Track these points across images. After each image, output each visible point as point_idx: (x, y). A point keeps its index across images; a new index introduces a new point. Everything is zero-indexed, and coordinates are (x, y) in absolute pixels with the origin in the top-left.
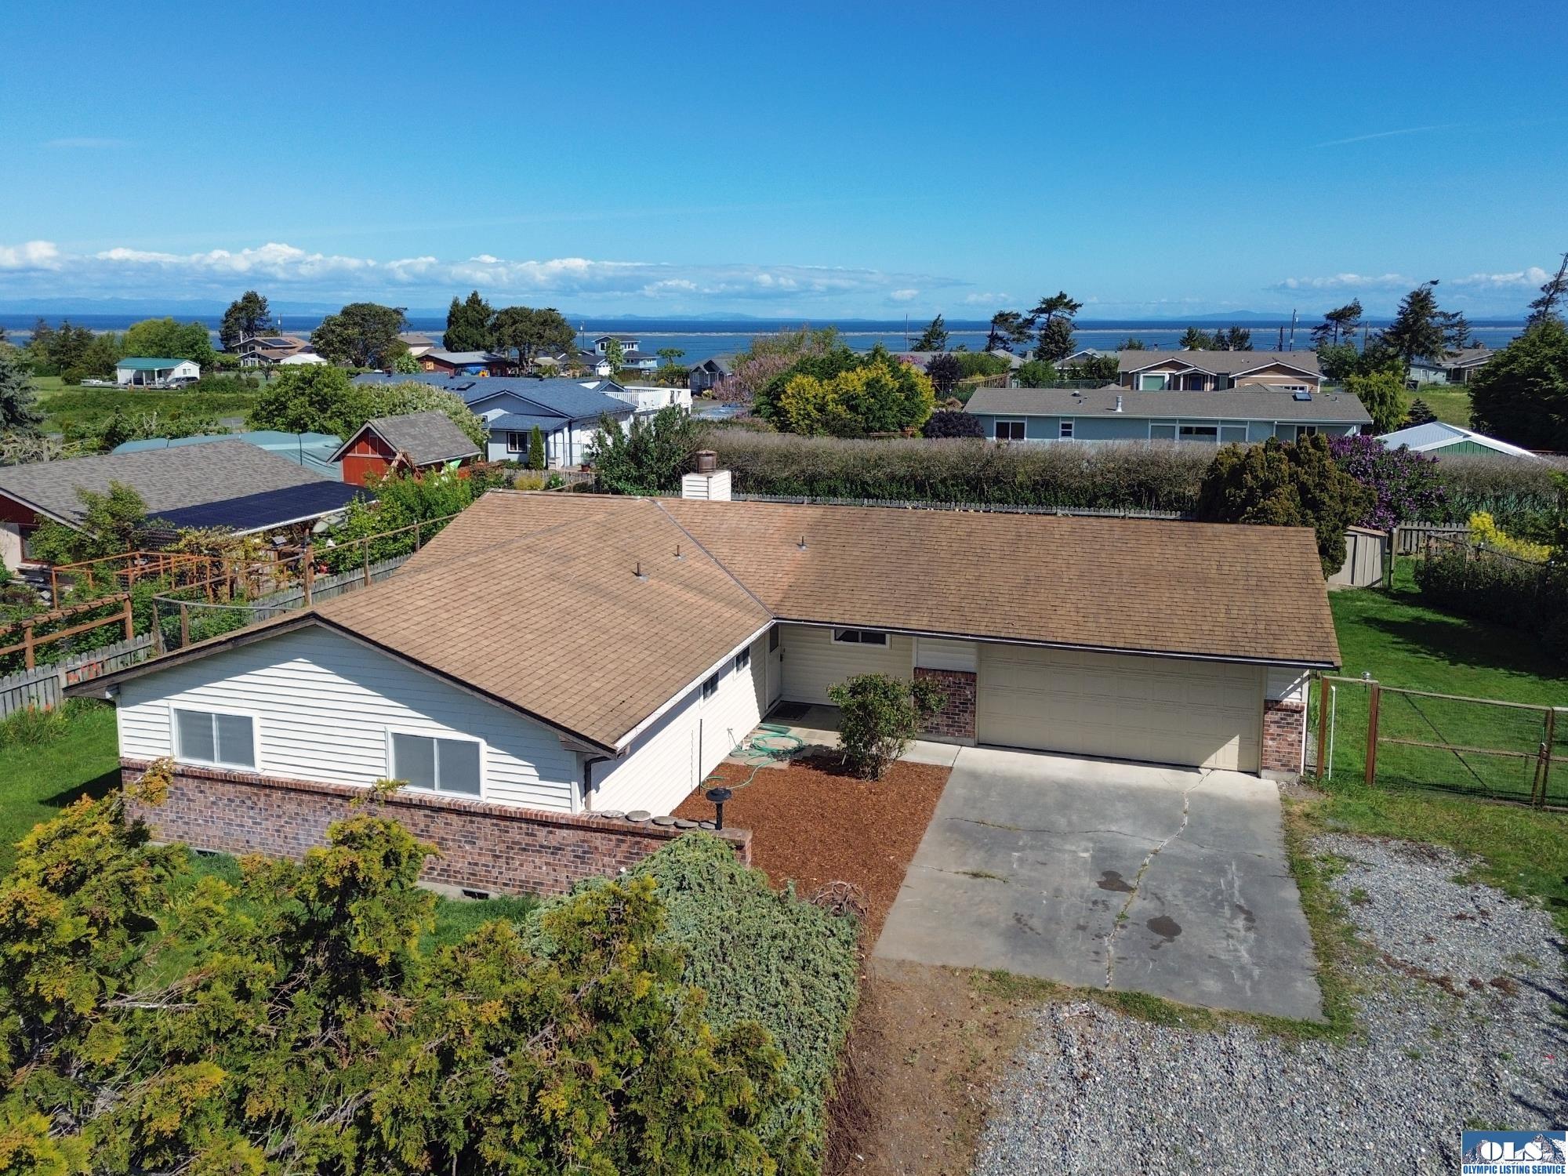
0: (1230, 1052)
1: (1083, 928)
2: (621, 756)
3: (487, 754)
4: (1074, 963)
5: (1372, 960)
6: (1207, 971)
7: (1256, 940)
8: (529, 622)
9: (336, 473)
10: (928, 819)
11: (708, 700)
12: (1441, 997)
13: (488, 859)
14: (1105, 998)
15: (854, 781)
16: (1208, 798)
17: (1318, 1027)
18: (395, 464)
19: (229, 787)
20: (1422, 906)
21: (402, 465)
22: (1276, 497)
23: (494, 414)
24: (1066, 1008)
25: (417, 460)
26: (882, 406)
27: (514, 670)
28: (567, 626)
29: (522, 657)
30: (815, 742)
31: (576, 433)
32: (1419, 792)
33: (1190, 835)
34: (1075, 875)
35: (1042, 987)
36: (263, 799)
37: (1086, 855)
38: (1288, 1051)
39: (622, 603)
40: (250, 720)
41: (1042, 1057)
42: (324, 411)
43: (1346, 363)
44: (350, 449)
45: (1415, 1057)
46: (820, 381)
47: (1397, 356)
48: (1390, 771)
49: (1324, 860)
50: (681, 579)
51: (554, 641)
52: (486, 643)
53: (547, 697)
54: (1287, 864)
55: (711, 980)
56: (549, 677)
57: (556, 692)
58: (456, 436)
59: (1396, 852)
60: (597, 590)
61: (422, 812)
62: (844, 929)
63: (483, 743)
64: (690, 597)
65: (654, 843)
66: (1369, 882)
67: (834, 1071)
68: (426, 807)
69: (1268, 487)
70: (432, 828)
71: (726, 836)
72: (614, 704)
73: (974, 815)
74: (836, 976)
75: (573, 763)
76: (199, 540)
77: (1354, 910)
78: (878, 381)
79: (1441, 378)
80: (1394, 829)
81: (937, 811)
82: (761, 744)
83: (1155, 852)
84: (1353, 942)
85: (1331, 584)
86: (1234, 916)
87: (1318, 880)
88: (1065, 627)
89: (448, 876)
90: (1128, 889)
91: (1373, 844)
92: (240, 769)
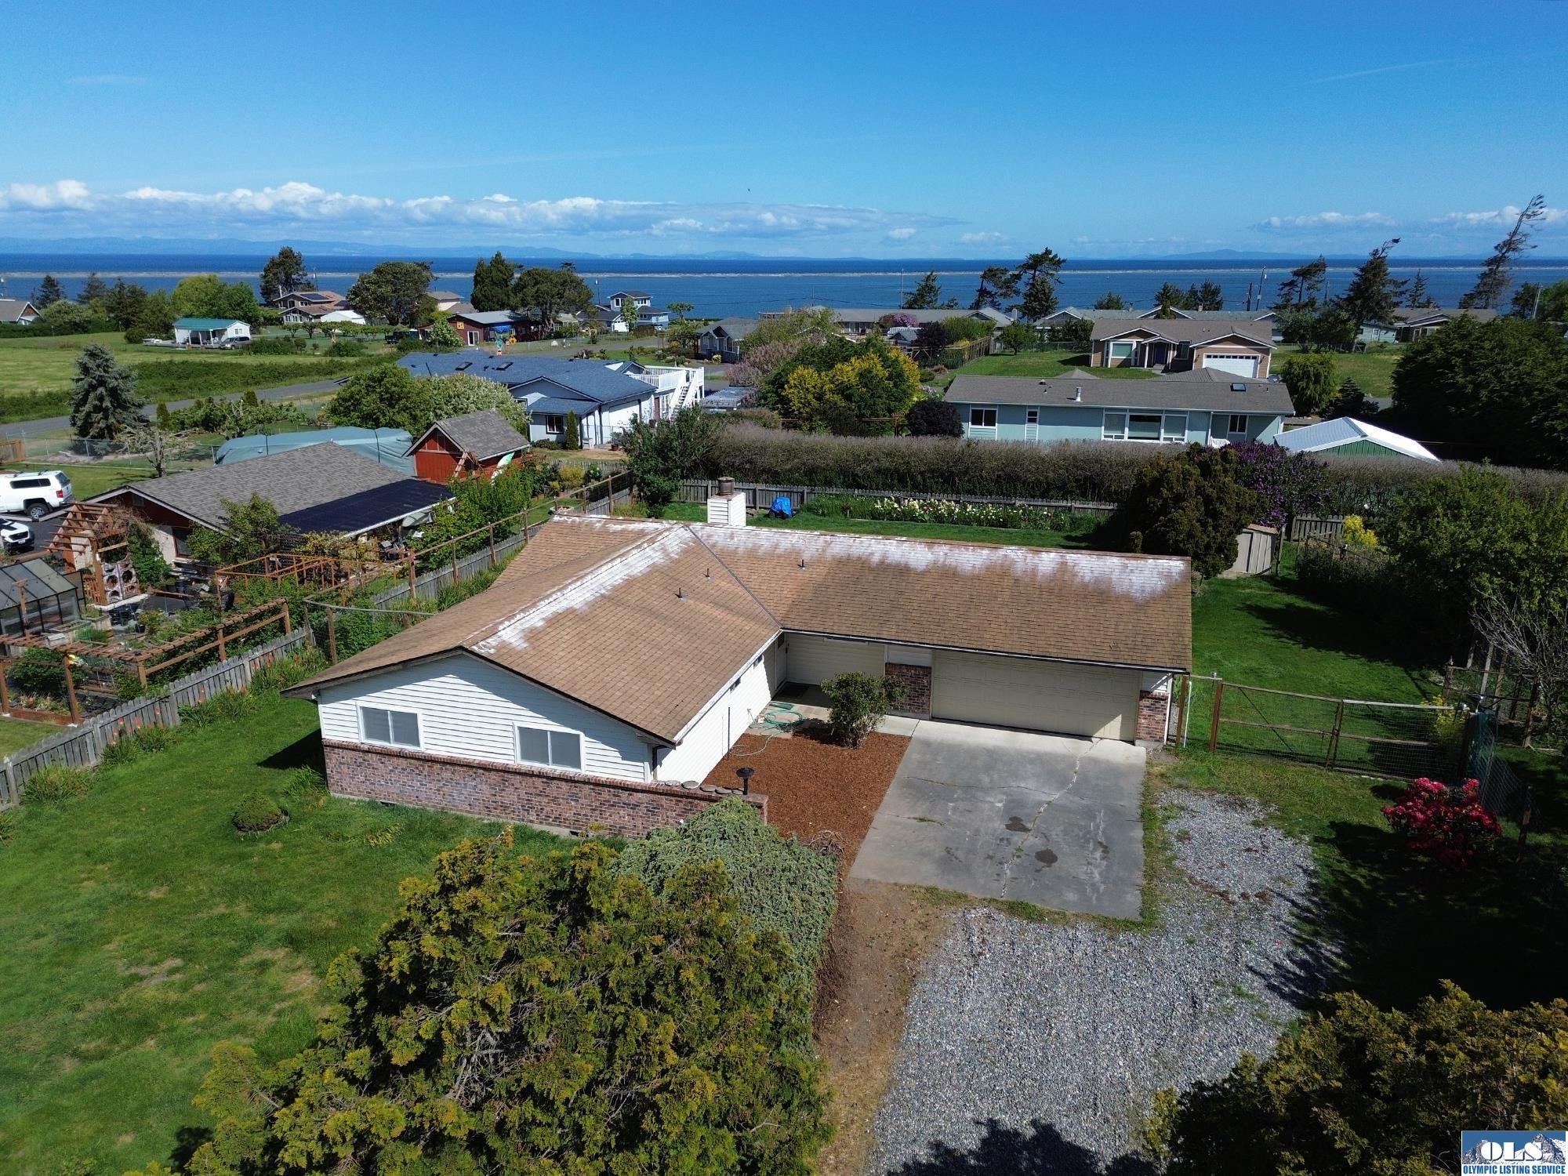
0: (1075, 940)
1: (990, 857)
2: (680, 745)
3: (586, 743)
4: (982, 881)
5: (1181, 879)
6: (1069, 887)
7: (1107, 866)
8: (607, 644)
9: (408, 469)
10: (891, 777)
11: (733, 692)
12: (1219, 904)
13: (587, 811)
14: (999, 905)
15: (839, 748)
16: (1095, 761)
17: (1133, 924)
18: (462, 462)
19: (402, 761)
20: (1224, 843)
21: (467, 461)
22: (1183, 509)
23: (533, 398)
24: (973, 911)
25: (479, 456)
26: (872, 394)
27: (601, 684)
28: (632, 646)
29: (605, 673)
30: (812, 716)
31: (605, 415)
32: (1246, 757)
33: (1076, 790)
34: (990, 819)
35: (961, 897)
36: (427, 769)
37: (1000, 805)
38: (1111, 938)
39: (671, 623)
40: (415, 716)
41: (954, 943)
42: (392, 406)
43: (1301, 327)
44: (422, 445)
45: (1191, 942)
46: (819, 371)
47: (1349, 320)
48: (1231, 739)
49: (1166, 809)
50: (712, 598)
51: (625, 658)
52: (579, 663)
53: (627, 704)
54: (1139, 811)
55: (744, 897)
56: (626, 688)
57: (631, 700)
58: (508, 431)
59: (1218, 802)
60: (653, 613)
61: (541, 780)
62: (828, 863)
63: (582, 735)
64: (718, 613)
65: (703, 804)
66: (1193, 824)
67: (821, 953)
68: (544, 777)
70: (548, 790)
71: (750, 799)
72: (671, 707)
73: (924, 775)
74: (823, 894)
75: (646, 751)
76: (322, 543)
77: (1177, 845)
78: (870, 372)
79: (1390, 337)
80: (1222, 786)
81: (898, 771)
82: (772, 718)
83: (1049, 803)
84: (1170, 867)
85: (1227, 575)
86: (1095, 850)
87: (1158, 824)
88: (996, 638)
89: (558, 820)
90: (1026, 830)
91: (1203, 798)
92: (409, 748)
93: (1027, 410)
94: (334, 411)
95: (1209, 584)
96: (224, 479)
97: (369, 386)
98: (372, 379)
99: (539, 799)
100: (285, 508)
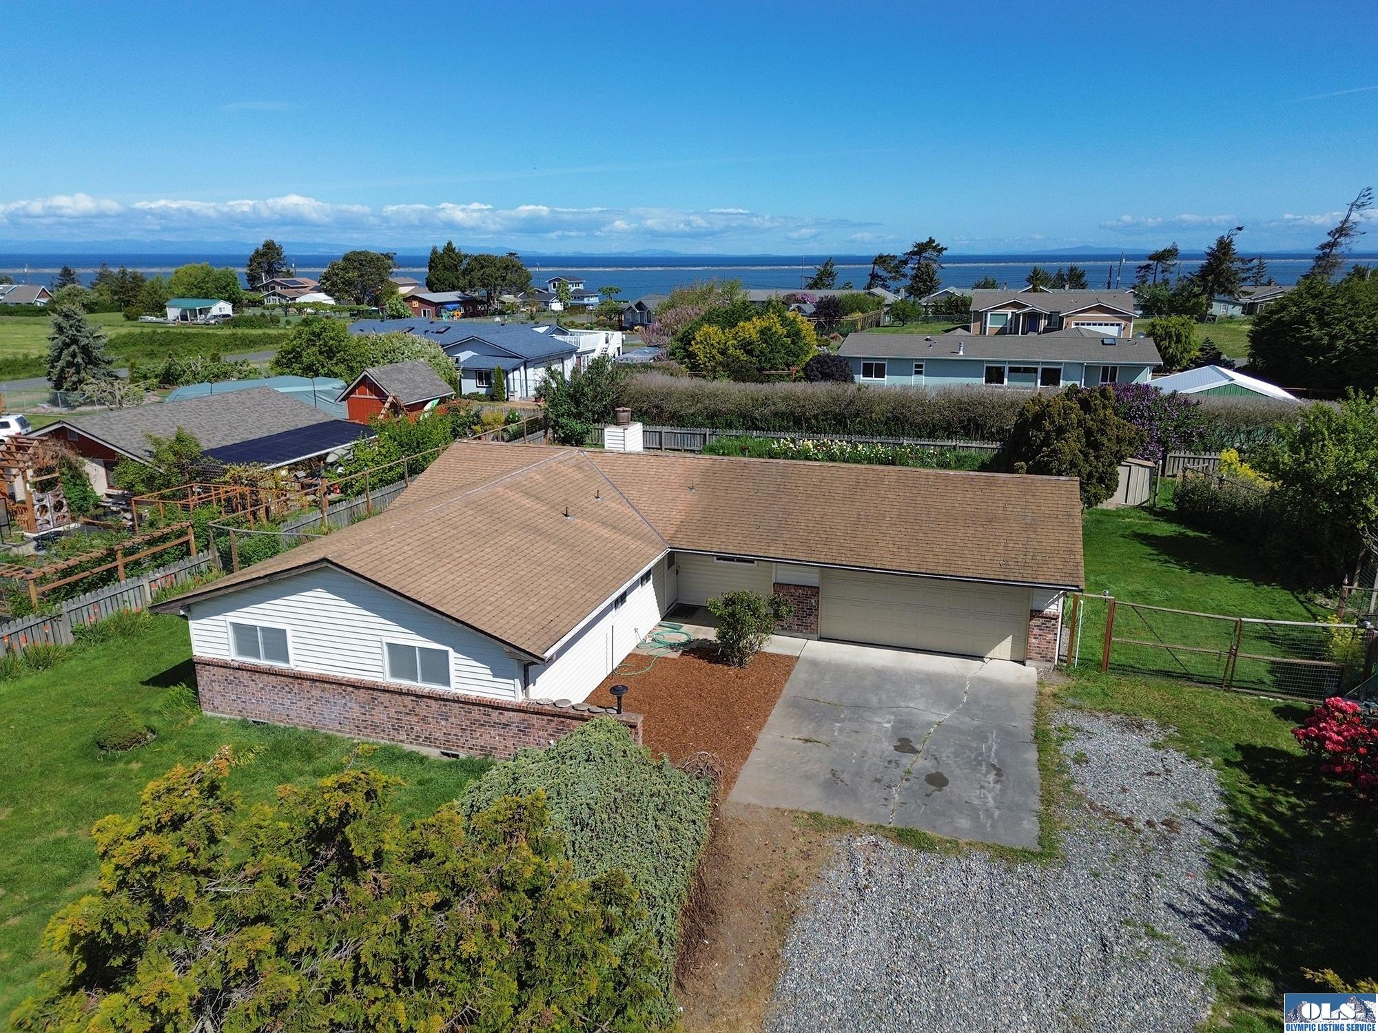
0: (968, 871)
1: (878, 781)
2: (551, 661)
3: (455, 660)
4: (868, 806)
5: (1080, 805)
6: (962, 813)
7: (1001, 790)
8: (484, 559)
9: (341, 412)
10: (777, 697)
11: (618, 610)
12: (1124, 833)
13: (457, 731)
14: (887, 832)
15: (726, 667)
16: (983, 681)
17: (1032, 854)
18: (387, 405)
19: (273, 677)
20: (1124, 765)
21: (393, 405)
22: (1065, 441)
23: (465, 356)
24: (859, 839)
25: (405, 401)
26: (772, 350)
27: (472, 599)
28: (511, 561)
29: (478, 588)
30: (701, 637)
31: (530, 371)
32: (1140, 678)
33: (966, 710)
34: (878, 741)
35: (846, 823)
36: (296, 686)
37: (888, 725)
38: (1009, 870)
39: (554, 540)
40: (284, 631)
41: (837, 875)
42: (330, 358)
44: (352, 392)
45: (1096, 875)
46: (723, 329)
48: (1123, 660)
49: (1060, 730)
50: (600, 518)
51: (500, 573)
52: (451, 577)
53: (496, 619)
54: (1033, 733)
55: (606, 825)
56: (498, 603)
57: (503, 615)
58: (434, 380)
59: (1114, 723)
60: (537, 530)
61: (410, 698)
62: (702, 788)
63: (451, 651)
64: (605, 532)
65: (575, 723)
66: (1089, 746)
67: (688, 887)
68: (412, 695)
69: (1060, 431)
70: (417, 709)
71: (624, 719)
72: (544, 623)
73: (811, 695)
74: (694, 822)
75: (516, 667)
76: (241, 474)
77: (1074, 768)
78: (770, 329)
79: (1237, 311)
80: (1117, 707)
81: (784, 691)
82: (660, 638)
83: (939, 724)
84: (1069, 792)
85: (1109, 505)
86: (988, 772)
87: (1053, 745)
88: (883, 557)
89: (430, 742)
90: (915, 751)
91: (1099, 719)
92: (279, 665)
93: (915, 363)
94: (278, 363)
95: (1090, 514)
96: (156, 416)
97: (310, 340)
98: (313, 333)
99: (408, 717)
100: (208, 441)
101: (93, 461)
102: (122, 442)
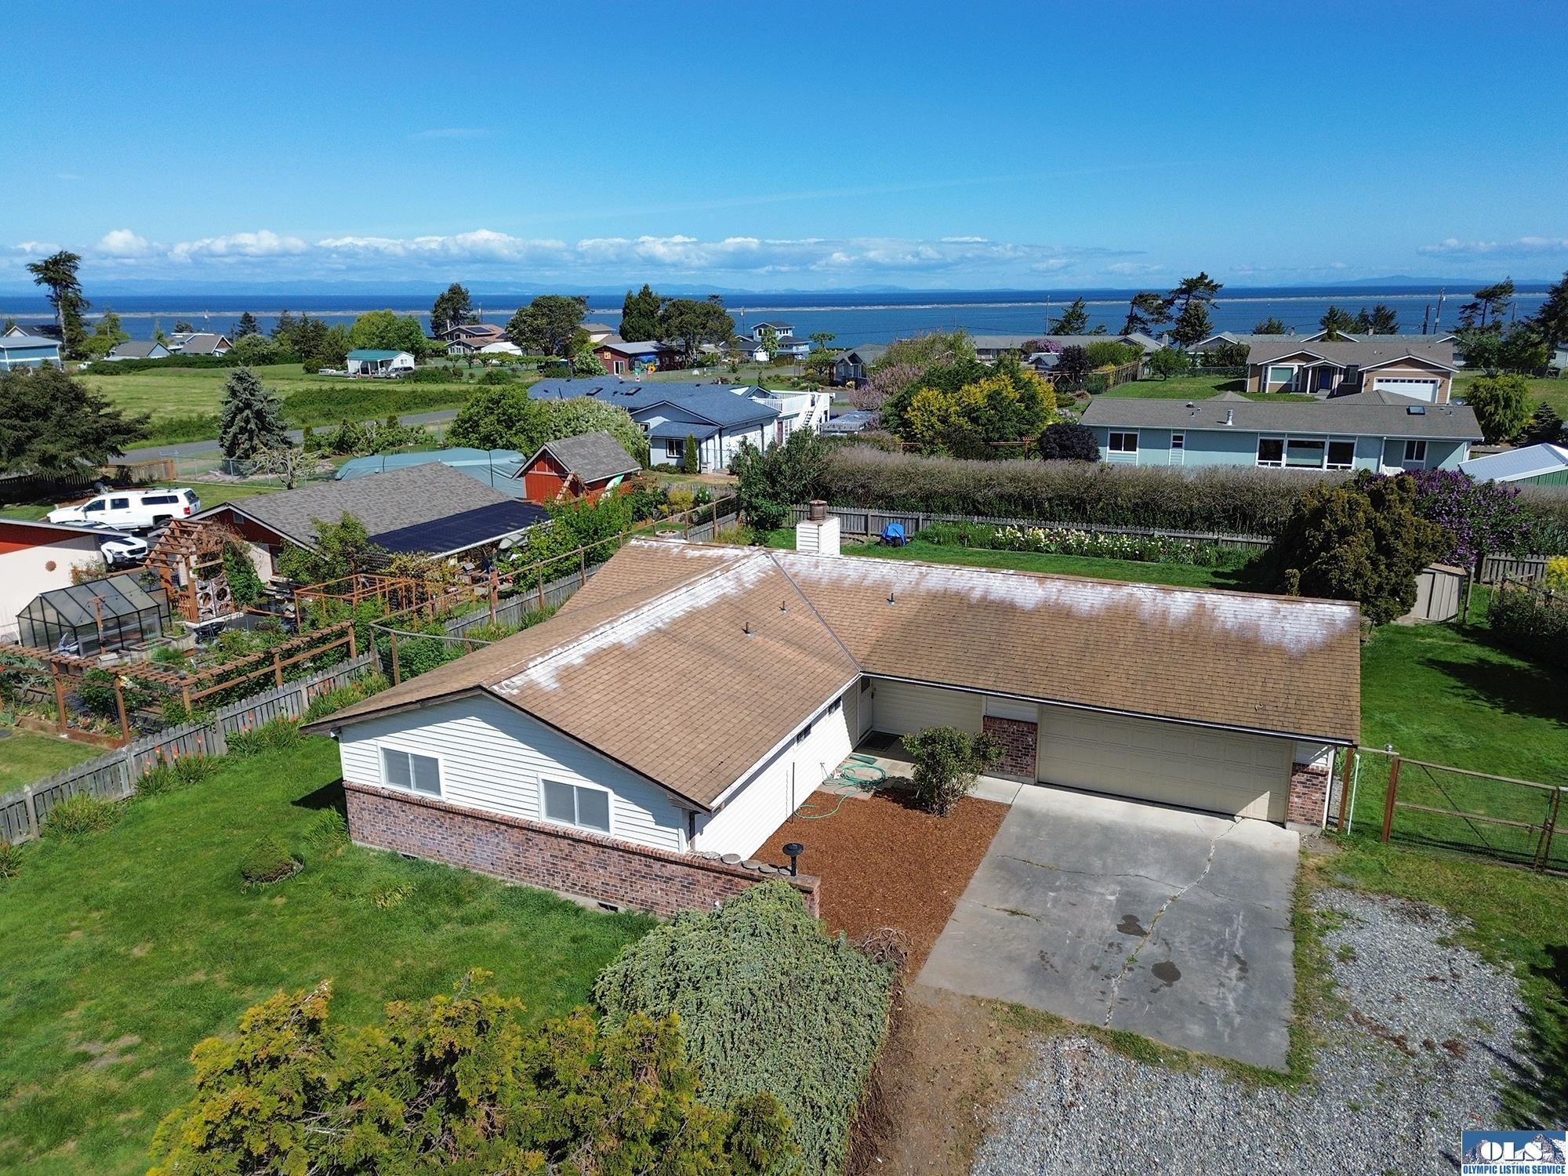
0: (1198, 1094)
1: (1095, 968)
2: (719, 809)
3: (616, 803)
4: (1081, 1000)
5: (1342, 1016)
6: (1194, 1016)
7: (1245, 990)
8: (651, 685)
9: (517, 490)
10: (982, 855)
11: (801, 743)
12: (1394, 1055)
13: (617, 882)
14: (1101, 1035)
15: (924, 815)
16: (1233, 846)
17: (1277, 1076)
18: (567, 484)
19: (423, 810)
20: (1401, 967)
21: (573, 483)
22: (1349, 545)
23: (655, 422)
24: (1067, 1042)
25: (586, 478)
26: (1002, 417)
27: (635, 735)
28: (681, 688)
29: (642, 721)
30: (896, 774)
31: (726, 439)
32: (1430, 852)
33: (1209, 884)
34: (1098, 917)
35: (1053, 1020)
36: (448, 820)
37: (1112, 898)
38: (1247, 1095)
39: (732, 662)
40: (436, 760)
41: (1039, 1086)
42: (509, 428)
43: (1486, 350)
44: (531, 467)
45: (1355, 1109)
46: (945, 393)
47: (1541, 343)
48: (1409, 826)
49: (1324, 916)
50: (784, 634)
51: (669, 704)
52: (614, 708)
53: (661, 759)
54: (1289, 916)
55: (770, 1015)
56: (663, 740)
57: (667, 755)
58: (619, 454)
59: (1392, 910)
60: (710, 650)
61: (566, 841)
62: (883, 974)
63: (611, 792)
64: (789, 653)
65: (743, 883)
66: (1360, 939)
67: (860, 1097)
68: (568, 838)
69: (1343, 532)
70: (573, 855)
71: (799, 882)
72: (714, 765)
73: (1023, 854)
74: (870, 1016)
75: (681, 817)
76: (408, 564)
77: (1338, 967)
80: (1398, 888)
81: (991, 848)
82: (849, 773)
83: (1174, 899)
84: (1329, 998)
85: (1401, 621)
86: (1230, 966)
87: (1314, 935)
88: (1114, 693)
89: (586, 890)
90: (1143, 933)
91: (1373, 902)
92: (430, 796)
93: (1172, 435)
94: (454, 432)
95: (1380, 631)
96: (324, 497)
97: (488, 407)
98: (491, 400)
99: (565, 863)
100: (374, 527)
101: (258, 546)
102: (288, 526)
